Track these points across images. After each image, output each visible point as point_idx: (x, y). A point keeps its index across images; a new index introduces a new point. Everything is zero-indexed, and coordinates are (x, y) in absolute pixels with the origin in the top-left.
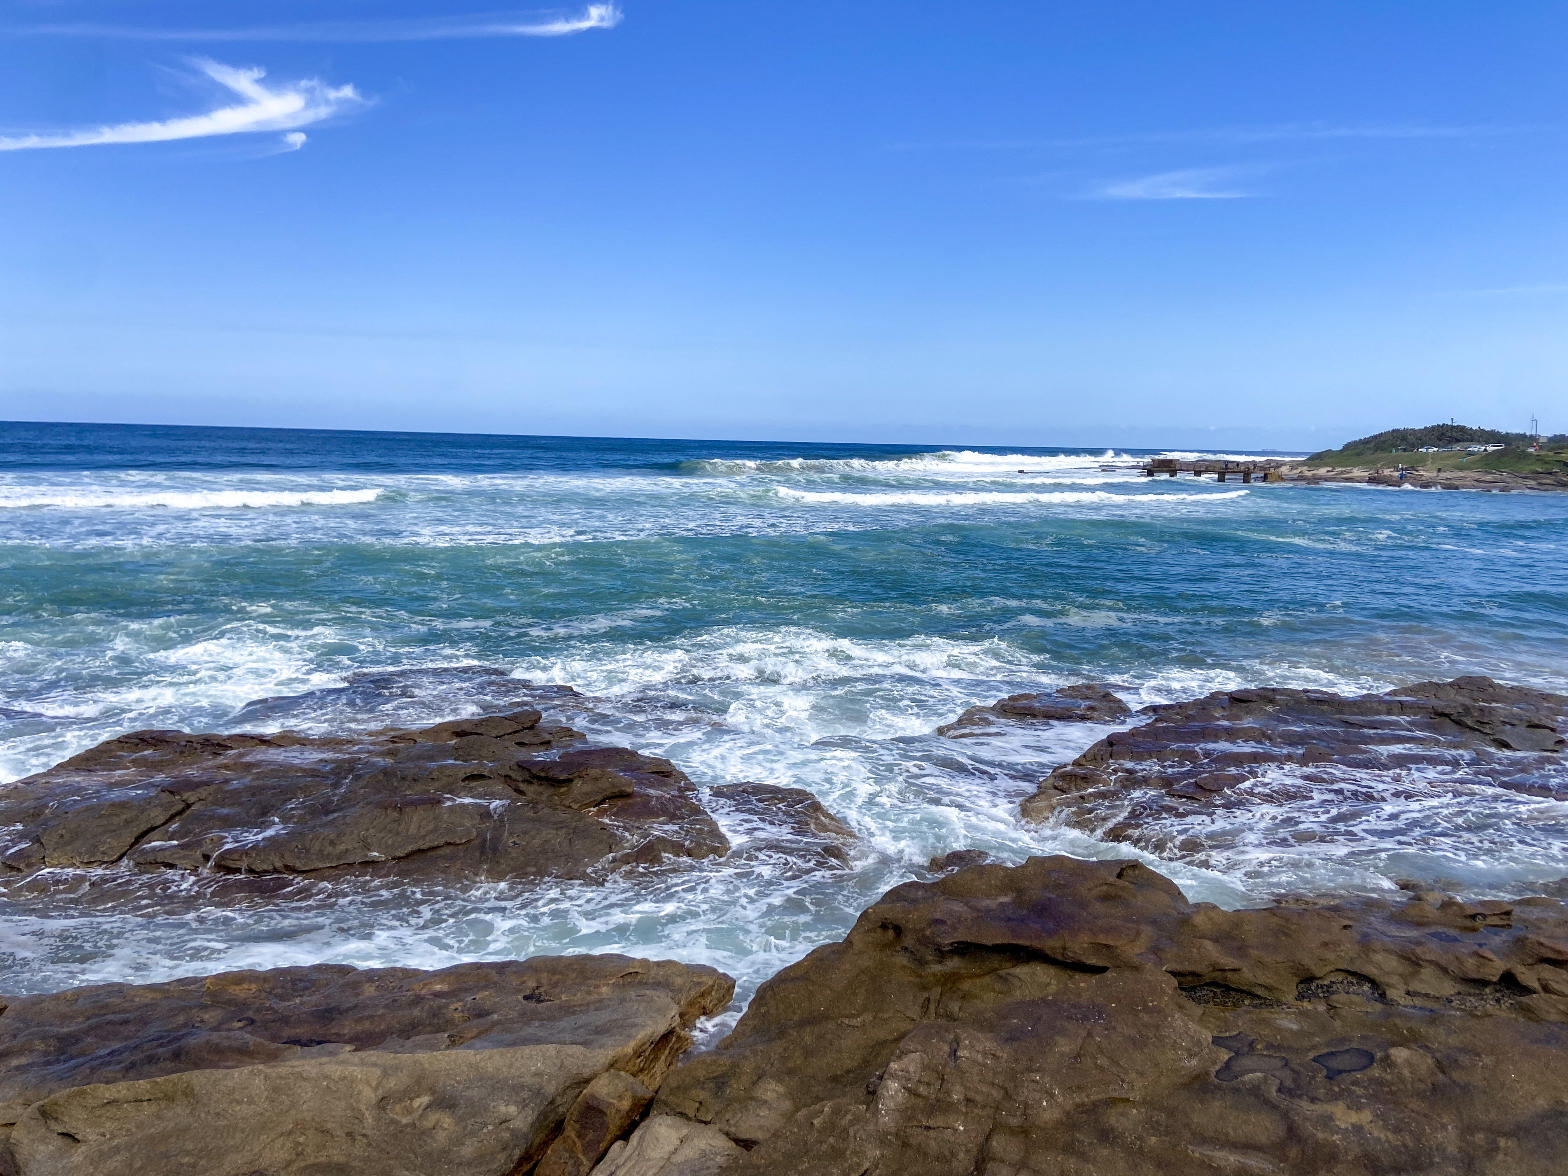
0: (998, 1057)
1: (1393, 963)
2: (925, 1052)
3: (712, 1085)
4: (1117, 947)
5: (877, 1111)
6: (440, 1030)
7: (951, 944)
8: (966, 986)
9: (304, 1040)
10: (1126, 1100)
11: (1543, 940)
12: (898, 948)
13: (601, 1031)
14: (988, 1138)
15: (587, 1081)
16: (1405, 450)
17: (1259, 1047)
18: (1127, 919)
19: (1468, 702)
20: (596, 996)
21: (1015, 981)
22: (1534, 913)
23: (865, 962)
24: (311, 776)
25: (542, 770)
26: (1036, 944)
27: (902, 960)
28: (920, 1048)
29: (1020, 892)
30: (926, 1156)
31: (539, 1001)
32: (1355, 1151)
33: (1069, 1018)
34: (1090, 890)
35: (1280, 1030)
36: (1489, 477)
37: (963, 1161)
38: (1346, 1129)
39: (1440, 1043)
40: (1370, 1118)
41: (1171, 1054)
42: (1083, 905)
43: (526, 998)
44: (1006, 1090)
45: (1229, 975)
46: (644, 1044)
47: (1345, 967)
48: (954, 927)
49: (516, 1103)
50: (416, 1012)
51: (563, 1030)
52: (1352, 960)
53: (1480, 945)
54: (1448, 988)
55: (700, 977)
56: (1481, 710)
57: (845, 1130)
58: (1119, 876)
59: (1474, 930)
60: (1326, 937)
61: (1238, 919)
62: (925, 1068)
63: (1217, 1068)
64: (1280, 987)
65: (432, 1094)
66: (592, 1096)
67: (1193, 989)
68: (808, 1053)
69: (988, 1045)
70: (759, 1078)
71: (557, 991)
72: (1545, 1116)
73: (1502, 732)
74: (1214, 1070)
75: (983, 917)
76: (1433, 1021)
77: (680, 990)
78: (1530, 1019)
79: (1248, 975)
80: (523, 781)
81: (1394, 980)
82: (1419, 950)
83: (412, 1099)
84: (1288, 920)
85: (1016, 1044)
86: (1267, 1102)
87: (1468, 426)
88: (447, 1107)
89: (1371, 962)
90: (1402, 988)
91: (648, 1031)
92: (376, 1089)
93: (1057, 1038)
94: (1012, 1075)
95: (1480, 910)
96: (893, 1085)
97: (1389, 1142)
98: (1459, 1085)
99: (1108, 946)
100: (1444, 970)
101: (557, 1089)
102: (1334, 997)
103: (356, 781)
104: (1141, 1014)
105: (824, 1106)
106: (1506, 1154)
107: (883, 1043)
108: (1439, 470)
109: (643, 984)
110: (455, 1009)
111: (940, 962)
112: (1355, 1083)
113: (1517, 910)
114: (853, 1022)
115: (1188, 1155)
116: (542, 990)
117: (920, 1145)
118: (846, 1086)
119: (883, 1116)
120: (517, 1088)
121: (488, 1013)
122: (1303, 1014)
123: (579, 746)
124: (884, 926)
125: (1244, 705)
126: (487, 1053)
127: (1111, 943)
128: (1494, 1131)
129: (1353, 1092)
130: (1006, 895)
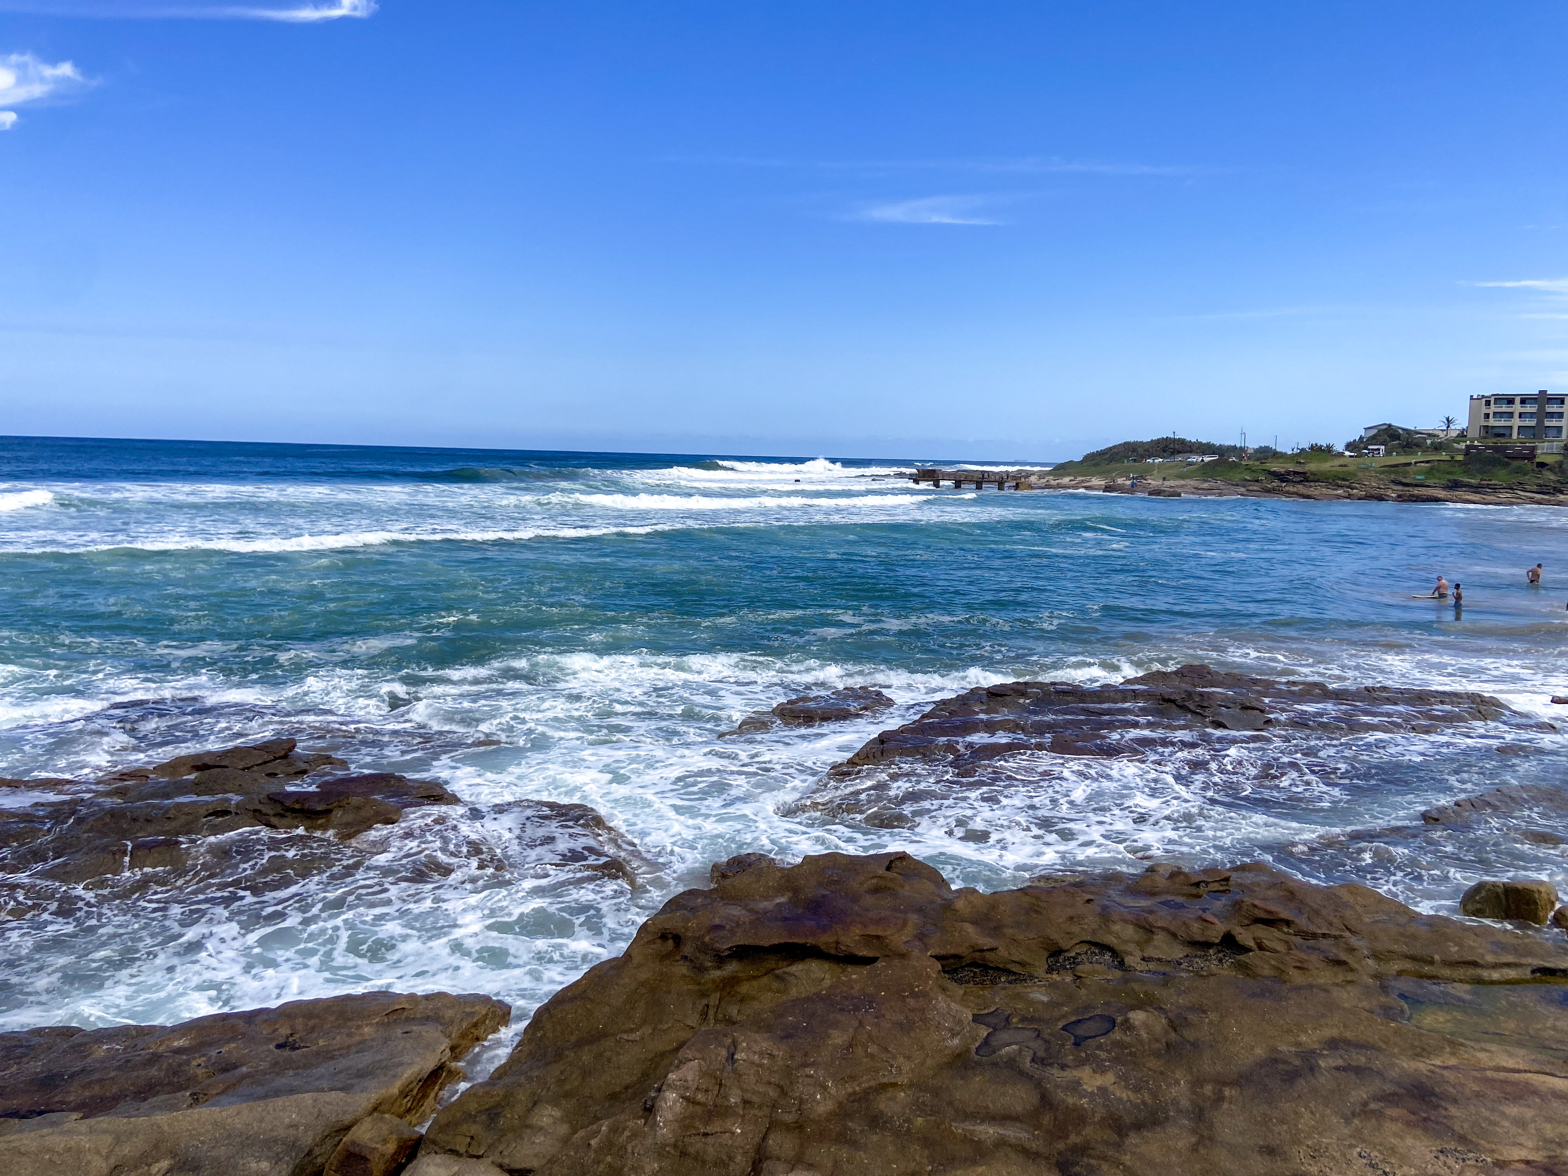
0: (774, 1056)
1: (1129, 932)
2: (703, 1059)
3: (484, 1117)
4: (886, 937)
5: (655, 1124)
6: (181, 1088)
7: (730, 949)
8: (744, 988)
9: (22, 1112)
10: (894, 1085)
11: (1257, 902)
12: (678, 958)
13: (363, 1074)
14: (764, 1139)
15: (348, 1128)
16: (1135, 461)
17: (1014, 1020)
18: (896, 909)
19: (1189, 688)
20: (358, 1038)
21: (792, 979)
22: (1248, 878)
23: (644, 975)
24: (25, 821)
25: (297, 802)
26: (810, 941)
27: (682, 969)
28: (698, 1055)
29: (796, 891)
30: (704, 1162)
31: (294, 1048)
32: (1101, 1112)
33: (842, 1010)
34: (861, 884)
35: (1032, 1002)
36: (1206, 485)
37: (741, 1162)
38: (1092, 1093)
39: (1172, 1004)
40: (1113, 1080)
41: (935, 1036)
42: (855, 899)
43: (279, 1046)
44: (781, 1087)
45: (987, 955)
46: (412, 1082)
47: (1089, 938)
48: (732, 932)
49: (268, 1158)
50: (154, 1072)
51: (321, 1077)
52: (1094, 932)
53: (1204, 910)
54: (1178, 952)
55: (474, 1006)
56: (1201, 694)
57: (623, 1148)
58: (888, 869)
59: (1198, 896)
60: (1070, 912)
61: (995, 900)
62: (703, 1074)
63: (977, 1044)
64: (1032, 962)
65: (173, 1158)
66: (353, 1143)
67: (955, 971)
68: (586, 1073)
69: (764, 1045)
70: (535, 1104)
71: (314, 1035)
72: (1261, 1064)
73: (1220, 714)
74: (973, 1047)
75: (760, 919)
76: (1165, 985)
77: (452, 1022)
78: (1248, 975)
79: (1004, 953)
80: (275, 815)
81: (1131, 947)
82: (1151, 918)
83: (149, 1165)
84: (1038, 898)
85: (791, 1042)
86: (1022, 1073)
87: (1188, 439)
88: (189, 1170)
89: (1111, 933)
90: (1138, 954)
91: (415, 1069)
92: (107, 1158)
93: (830, 1031)
94: (788, 1071)
95: (1203, 878)
96: (671, 1096)
97: (1130, 1101)
98: (1189, 1042)
99: (878, 937)
100: (1174, 935)
101: (314, 1139)
102: (1080, 967)
103: (79, 824)
104: (908, 1000)
105: (601, 1126)
106: (1231, 1103)
107: (662, 1055)
108: (1164, 479)
109: (410, 1020)
110: (197, 1066)
111: (719, 968)
112: (1100, 1047)
113: (1234, 876)
114: (632, 1037)
115: (952, 1132)
116: (296, 1037)
117: (698, 1153)
118: (624, 1102)
119: (661, 1128)
120: (269, 1143)
121: (236, 1067)
122: (1053, 985)
123: (340, 773)
124: (664, 937)
125: (1000, 699)
126: (232, 1110)
127: (880, 933)
128: (1221, 1082)
129: (1098, 1057)
130: (783, 895)
